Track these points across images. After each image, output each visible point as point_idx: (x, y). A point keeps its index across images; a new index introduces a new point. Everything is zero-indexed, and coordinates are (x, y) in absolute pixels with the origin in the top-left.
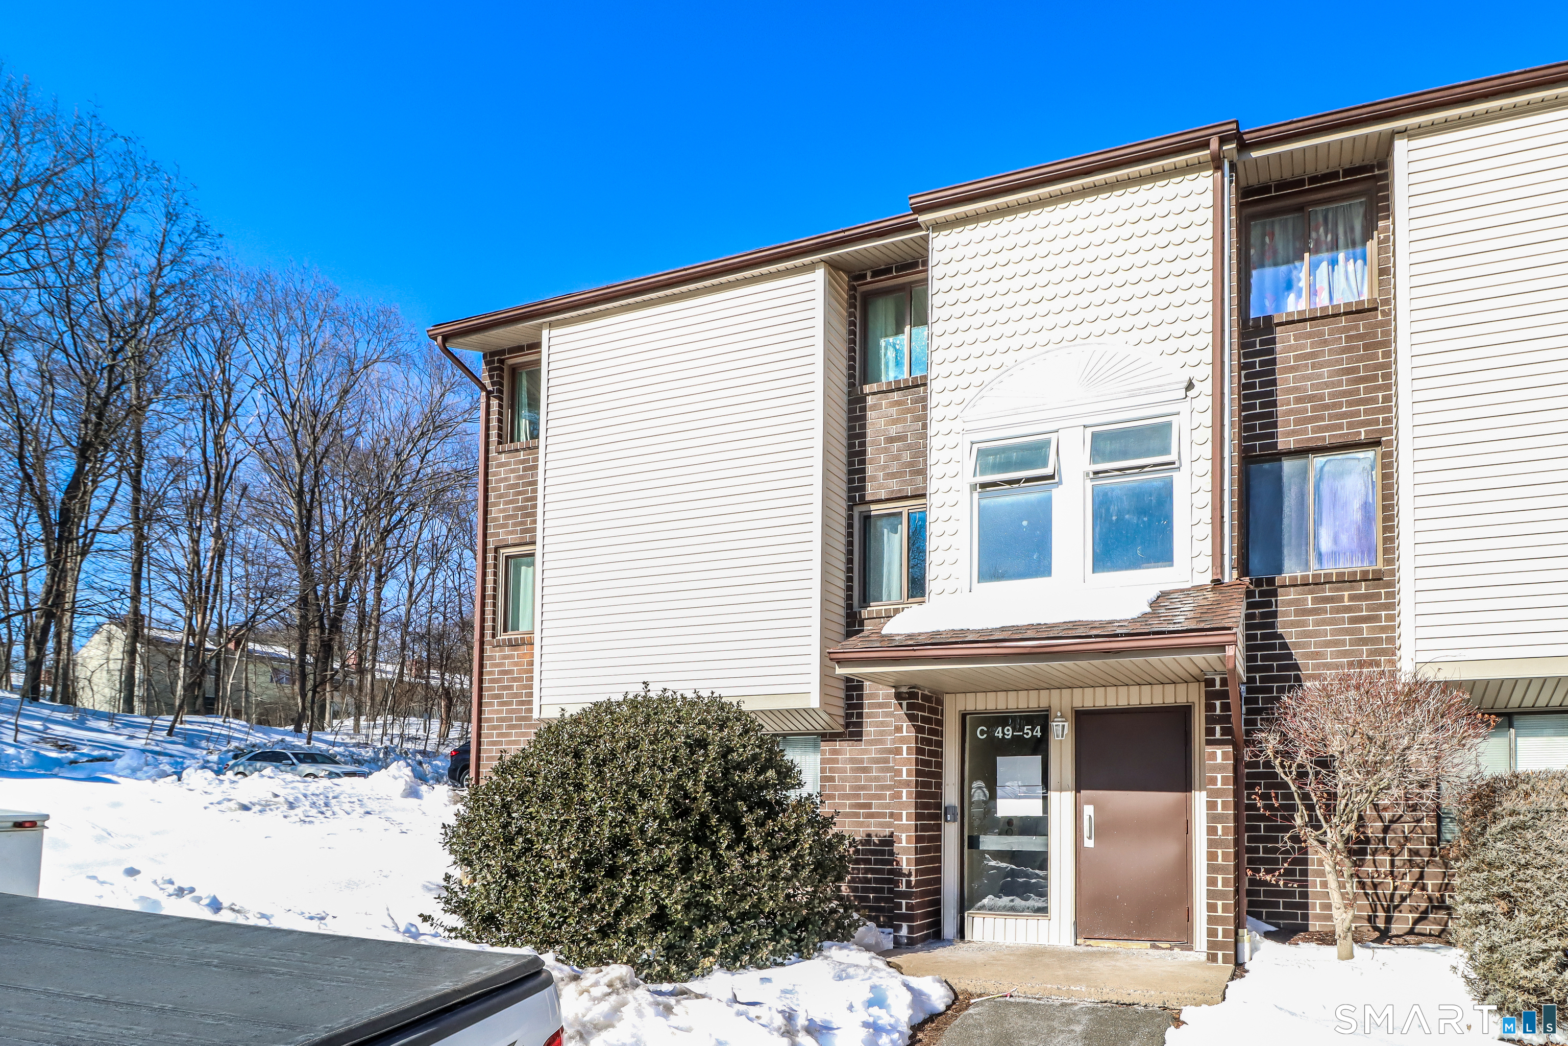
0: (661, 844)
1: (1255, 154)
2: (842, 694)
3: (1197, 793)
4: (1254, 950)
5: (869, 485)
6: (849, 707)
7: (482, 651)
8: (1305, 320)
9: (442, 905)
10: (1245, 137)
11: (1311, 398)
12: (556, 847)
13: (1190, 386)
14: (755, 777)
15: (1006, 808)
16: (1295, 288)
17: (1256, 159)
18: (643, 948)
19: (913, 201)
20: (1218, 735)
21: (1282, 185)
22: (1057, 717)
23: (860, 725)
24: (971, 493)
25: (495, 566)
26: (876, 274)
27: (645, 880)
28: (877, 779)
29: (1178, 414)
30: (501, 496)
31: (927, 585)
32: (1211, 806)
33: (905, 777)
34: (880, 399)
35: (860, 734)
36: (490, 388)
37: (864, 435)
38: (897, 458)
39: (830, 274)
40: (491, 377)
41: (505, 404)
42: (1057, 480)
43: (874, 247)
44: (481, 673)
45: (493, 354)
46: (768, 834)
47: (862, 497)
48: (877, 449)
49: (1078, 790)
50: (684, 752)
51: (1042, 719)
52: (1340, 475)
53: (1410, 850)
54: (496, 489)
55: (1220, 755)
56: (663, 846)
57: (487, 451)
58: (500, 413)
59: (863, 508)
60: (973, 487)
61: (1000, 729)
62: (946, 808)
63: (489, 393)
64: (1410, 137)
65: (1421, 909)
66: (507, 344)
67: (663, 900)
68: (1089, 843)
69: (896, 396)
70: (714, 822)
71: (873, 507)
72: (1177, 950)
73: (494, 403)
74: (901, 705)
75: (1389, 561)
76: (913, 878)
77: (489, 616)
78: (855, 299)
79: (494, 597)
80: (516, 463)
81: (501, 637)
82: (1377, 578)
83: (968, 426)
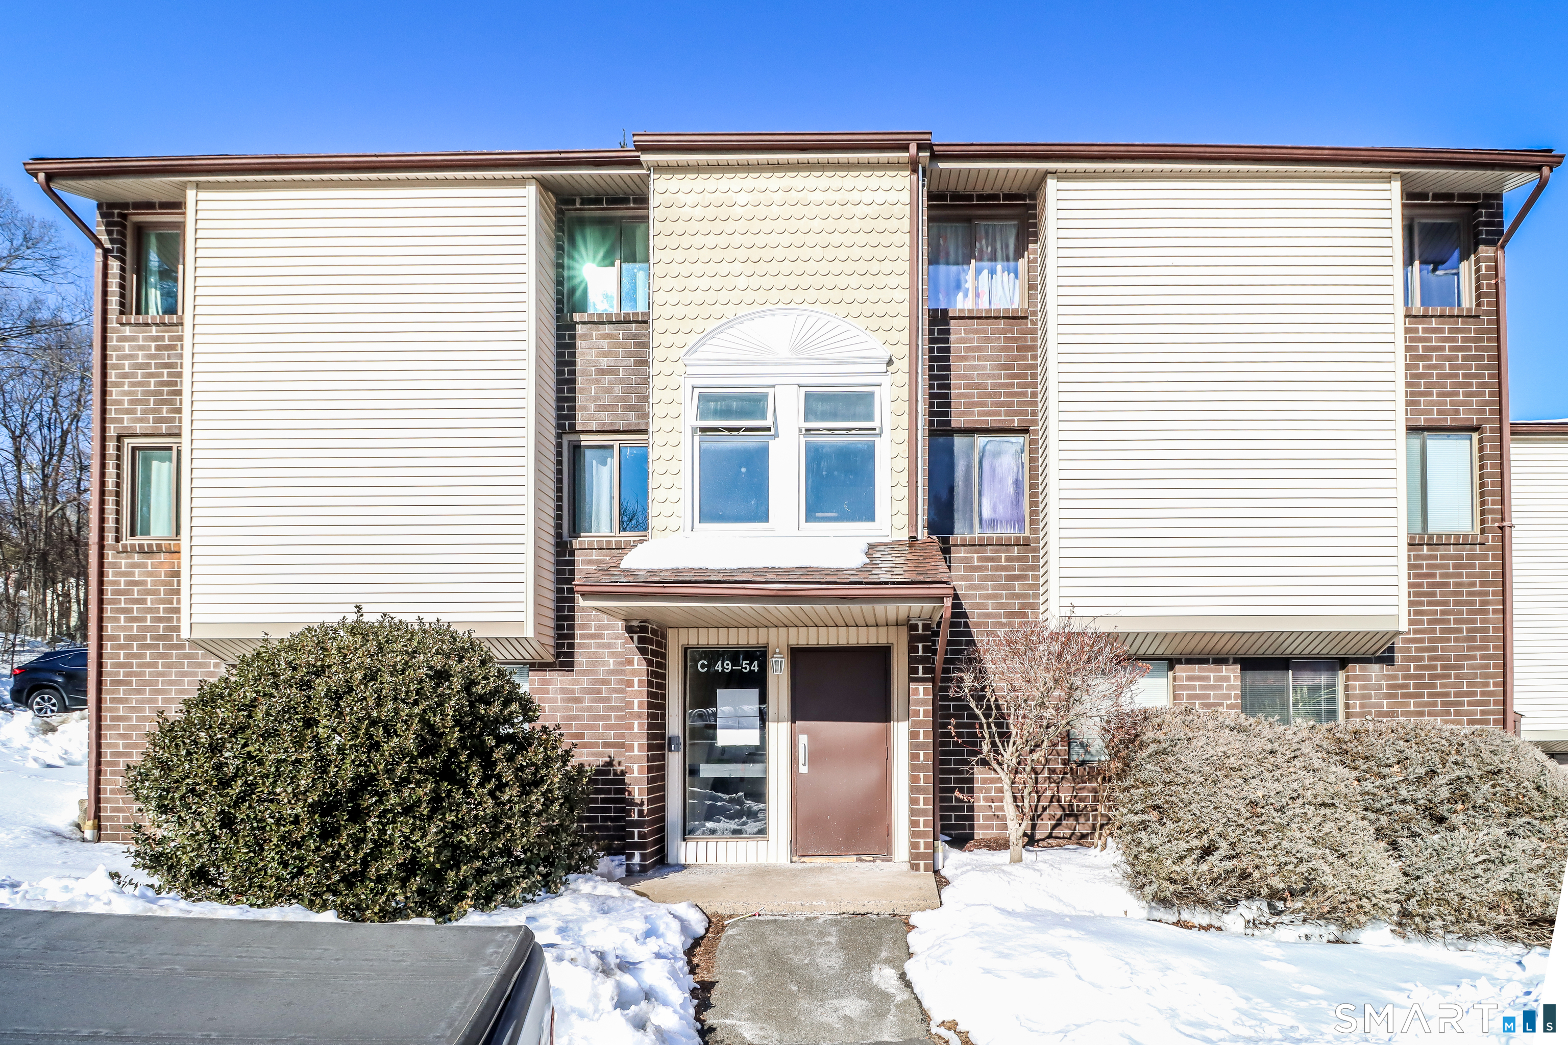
0: (410, 783)
1: (942, 165)
2: (552, 624)
3: (895, 723)
4: (945, 858)
5: (579, 415)
6: (560, 637)
7: (101, 556)
8: (973, 318)
9: (132, 860)
10: (935, 148)
11: (977, 386)
12: (289, 789)
13: (890, 362)
14: (501, 711)
15: (725, 738)
16: (963, 288)
17: (941, 170)
18: (395, 895)
19: (636, 138)
20: (920, 674)
21: (956, 196)
22: (775, 653)
23: (572, 655)
24: (693, 436)
25: (118, 458)
26: (585, 201)
27: (394, 822)
28: (589, 709)
29: (880, 385)
30: (125, 376)
31: (650, 521)
32: (913, 735)
33: (636, 708)
34: (590, 329)
35: (572, 664)
36: (108, 245)
37: (574, 363)
38: (609, 391)
39: (540, 193)
40: (109, 233)
41: (128, 267)
42: (773, 432)
43: (590, 175)
44: (101, 583)
45: (112, 205)
46: (517, 769)
47: (572, 426)
48: (587, 380)
49: (793, 720)
50: (428, 685)
51: (759, 655)
52: (997, 454)
53: (1049, 769)
54: (116, 367)
55: (922, 692)
56: (412, 786)
57: (104, 320)
58: (122, 278)
59: (573, 437)
60: (694, 430)
61: (720, 663)
62: (670, 739)
63: (106, 252)
64: (1059, 179)
65: (1057, 817)
66: (131, 197)
67: (414, 842)
68: (803, 770)
69: (607, 328)
70: (463, 758)
71: (583, 437)
72: (878, 862)
73: (114, 266)
74: (632, 638)
75: (1034, 531)
76: (645, 808)
77: (110, 518)
78: (563, 222)
79: (118, 494)
80: (145, 339)
81: (127, 541)
82: (1026, 544)
83: (690, 370)
